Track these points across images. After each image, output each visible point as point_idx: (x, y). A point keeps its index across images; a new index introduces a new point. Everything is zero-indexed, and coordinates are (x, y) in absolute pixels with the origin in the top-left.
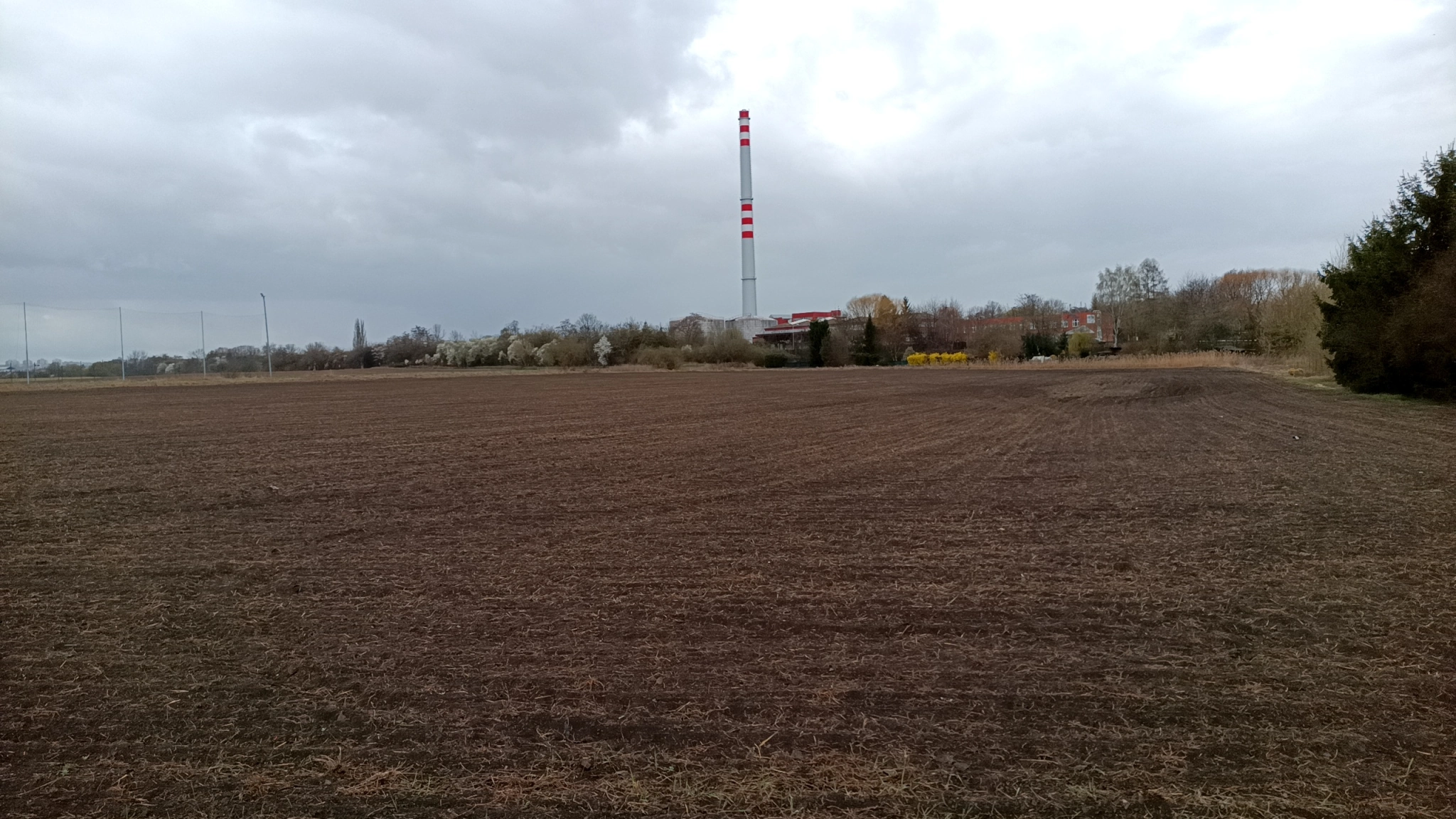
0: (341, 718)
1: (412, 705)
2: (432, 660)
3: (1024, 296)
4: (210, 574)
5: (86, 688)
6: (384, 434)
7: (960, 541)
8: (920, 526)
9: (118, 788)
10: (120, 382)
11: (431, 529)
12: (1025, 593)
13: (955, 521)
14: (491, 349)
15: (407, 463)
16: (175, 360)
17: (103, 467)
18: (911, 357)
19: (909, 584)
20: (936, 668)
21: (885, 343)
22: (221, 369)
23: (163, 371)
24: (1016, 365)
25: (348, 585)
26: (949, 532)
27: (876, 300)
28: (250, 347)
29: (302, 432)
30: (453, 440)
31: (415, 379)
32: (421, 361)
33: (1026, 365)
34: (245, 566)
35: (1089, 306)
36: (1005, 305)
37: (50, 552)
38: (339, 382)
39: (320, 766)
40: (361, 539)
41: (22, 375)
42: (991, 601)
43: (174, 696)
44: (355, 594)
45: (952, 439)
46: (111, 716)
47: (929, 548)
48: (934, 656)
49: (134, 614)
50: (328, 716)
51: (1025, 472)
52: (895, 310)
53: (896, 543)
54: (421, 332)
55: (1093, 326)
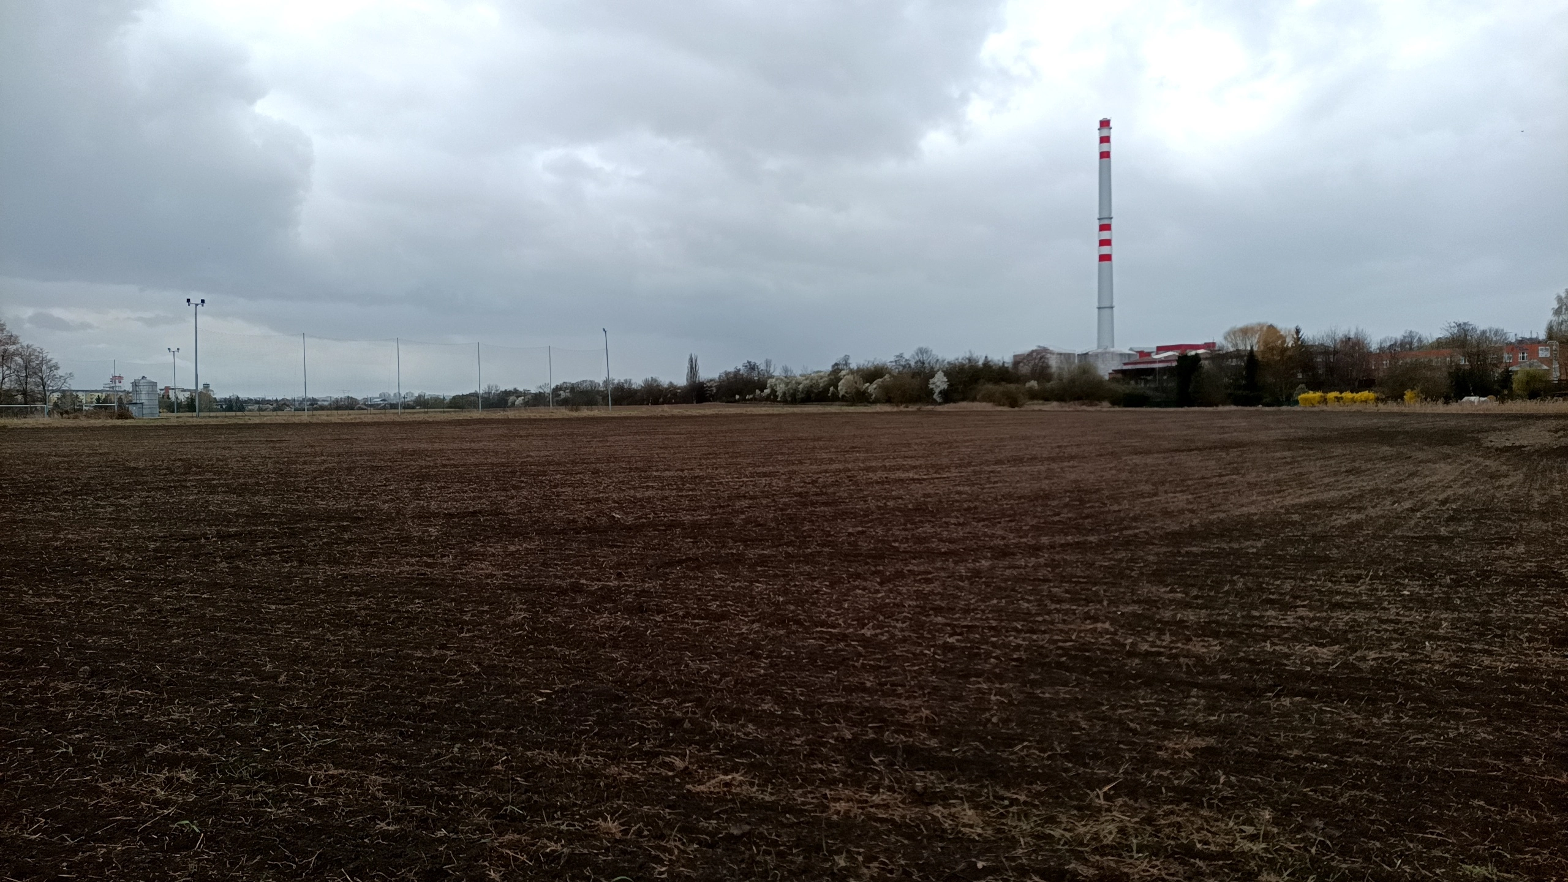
0: (687, 725)
1: (751, 721)
2: (768, 681)
3: (1454, 324)
4: (563, 592)
5: (466, 682)
6: (717, 468)
7: (1351, 603)
8: (1303, 585)
9: (499, 767)
10: (477, 414)
11: (763, 561)
12: (1428, 662)
13: (1347, 582)
14: (821, 385)
15: (739, 497)
16: (525, 394)
17: (466, 492)
18: (1303, 396)
19: (1283, 645)
20: (1310, 732)
21: (1270, 380)
22: (565, 402)
23: (513, 404)
24: (1440, 408)
25: (687, 607)
26: (1338, 593)
27: (1261, 329)
28: (591, 381)
29: (640, 465)
30: (784, 477)
31: (746, 415)
32: (751, 396)
33: (1454, 408)
34: (595, 586)
35: (1542, 336)
36: (1428, 335)
37: (428, 565)
38: (673, 417)
39: (670, 766)
40: (698, 568)
41: (393, 406)
42: (1385, 669)
43: (541, 695)
44: (694, 617)
45: (1351, 491)
46: (489, 708)
47: (1311, 609)
48: (1309, 720)
49: (502, 622)
50: (676, 723)
51: (1443, 531)
52: (1284, 342)
53: (1271, 602)
54: (752, 367)
55: (1548, 361)
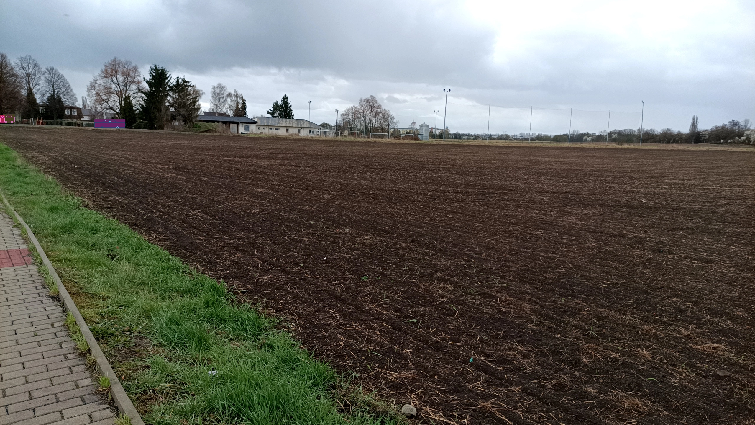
0: (689, 313)
1: (729, 319)
2: (741, 300)
4: (615, 236)
5: (566, 271)
6: (706, 181)
9: (585, 313)
10: (567, 145)
11: (737, 235)
15: (720, 198)
16: (593, 135)
17: (561, 182)
22: (614, 140)
23: (586, 140)
25: (688, 254)
28: (631, 130)
29: (657, 175)
31: (727, 151)
32: (732, 141)
34: (632, 235)
38: (679, 150)
39: (679, 332)
40: (693, 233)
41: (526, 139)
43: (605, 283)
44: (691, 259)
46: (578, 285)
50: (682, 311)
54: (735, 124)
